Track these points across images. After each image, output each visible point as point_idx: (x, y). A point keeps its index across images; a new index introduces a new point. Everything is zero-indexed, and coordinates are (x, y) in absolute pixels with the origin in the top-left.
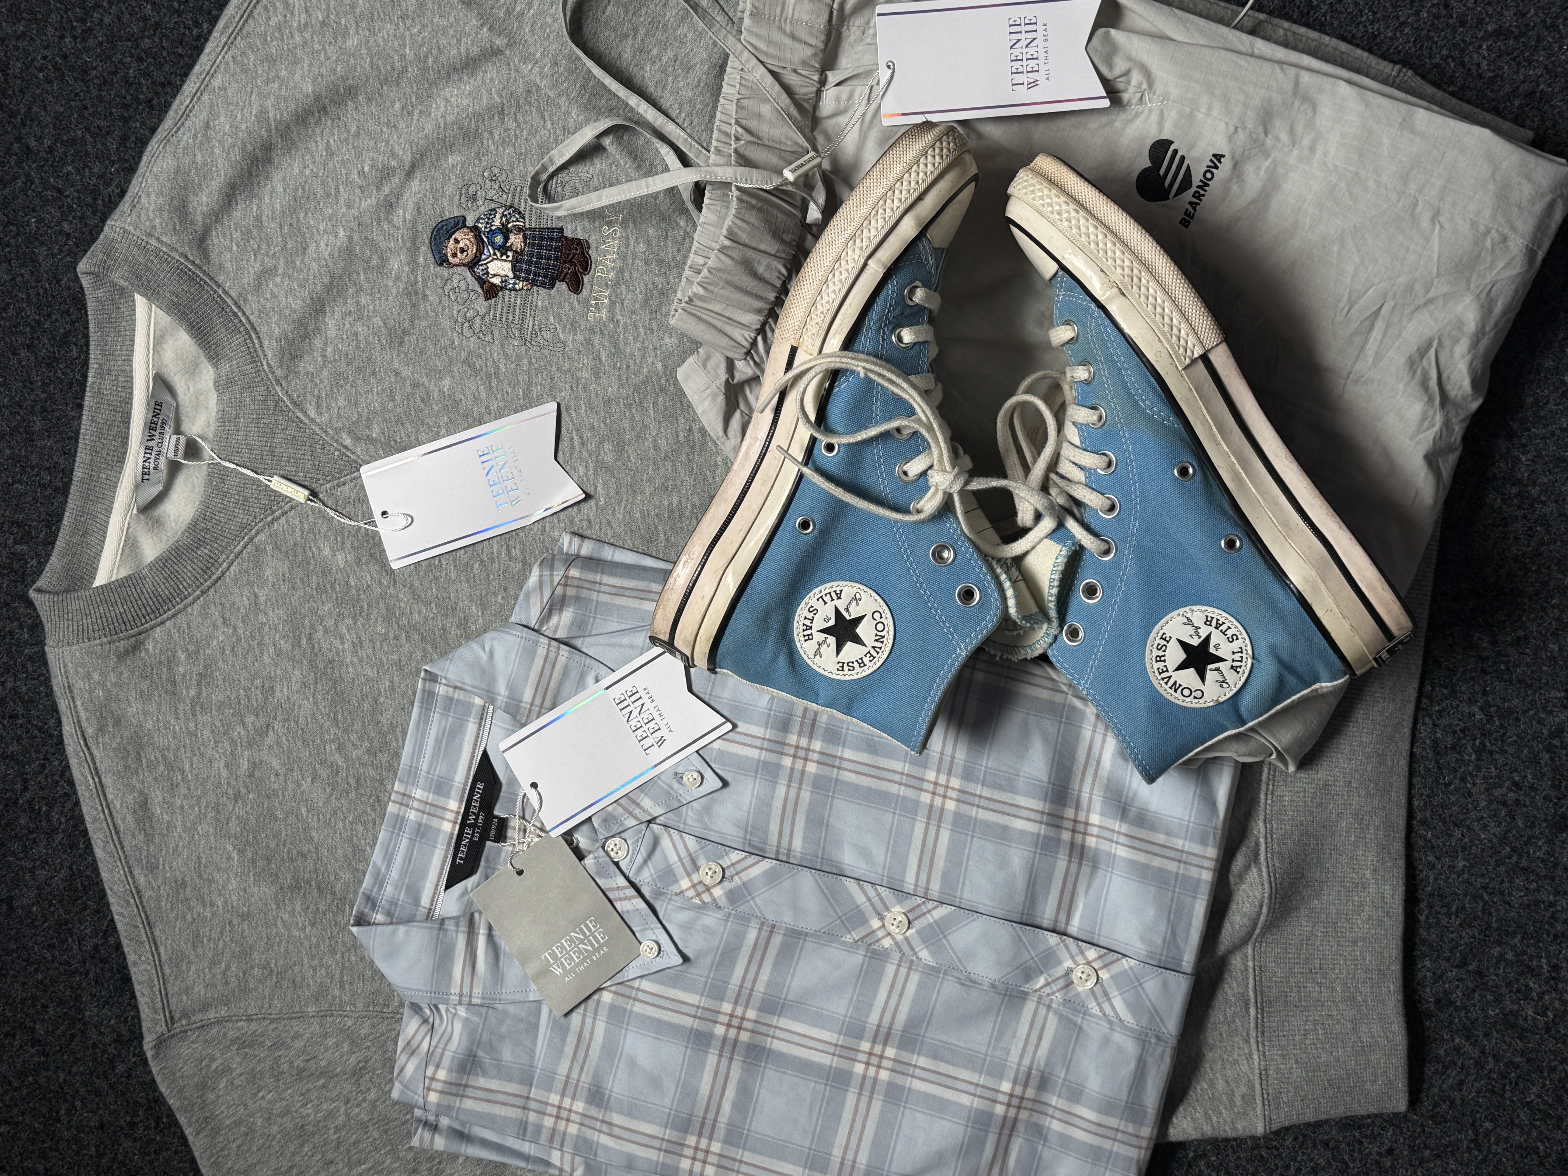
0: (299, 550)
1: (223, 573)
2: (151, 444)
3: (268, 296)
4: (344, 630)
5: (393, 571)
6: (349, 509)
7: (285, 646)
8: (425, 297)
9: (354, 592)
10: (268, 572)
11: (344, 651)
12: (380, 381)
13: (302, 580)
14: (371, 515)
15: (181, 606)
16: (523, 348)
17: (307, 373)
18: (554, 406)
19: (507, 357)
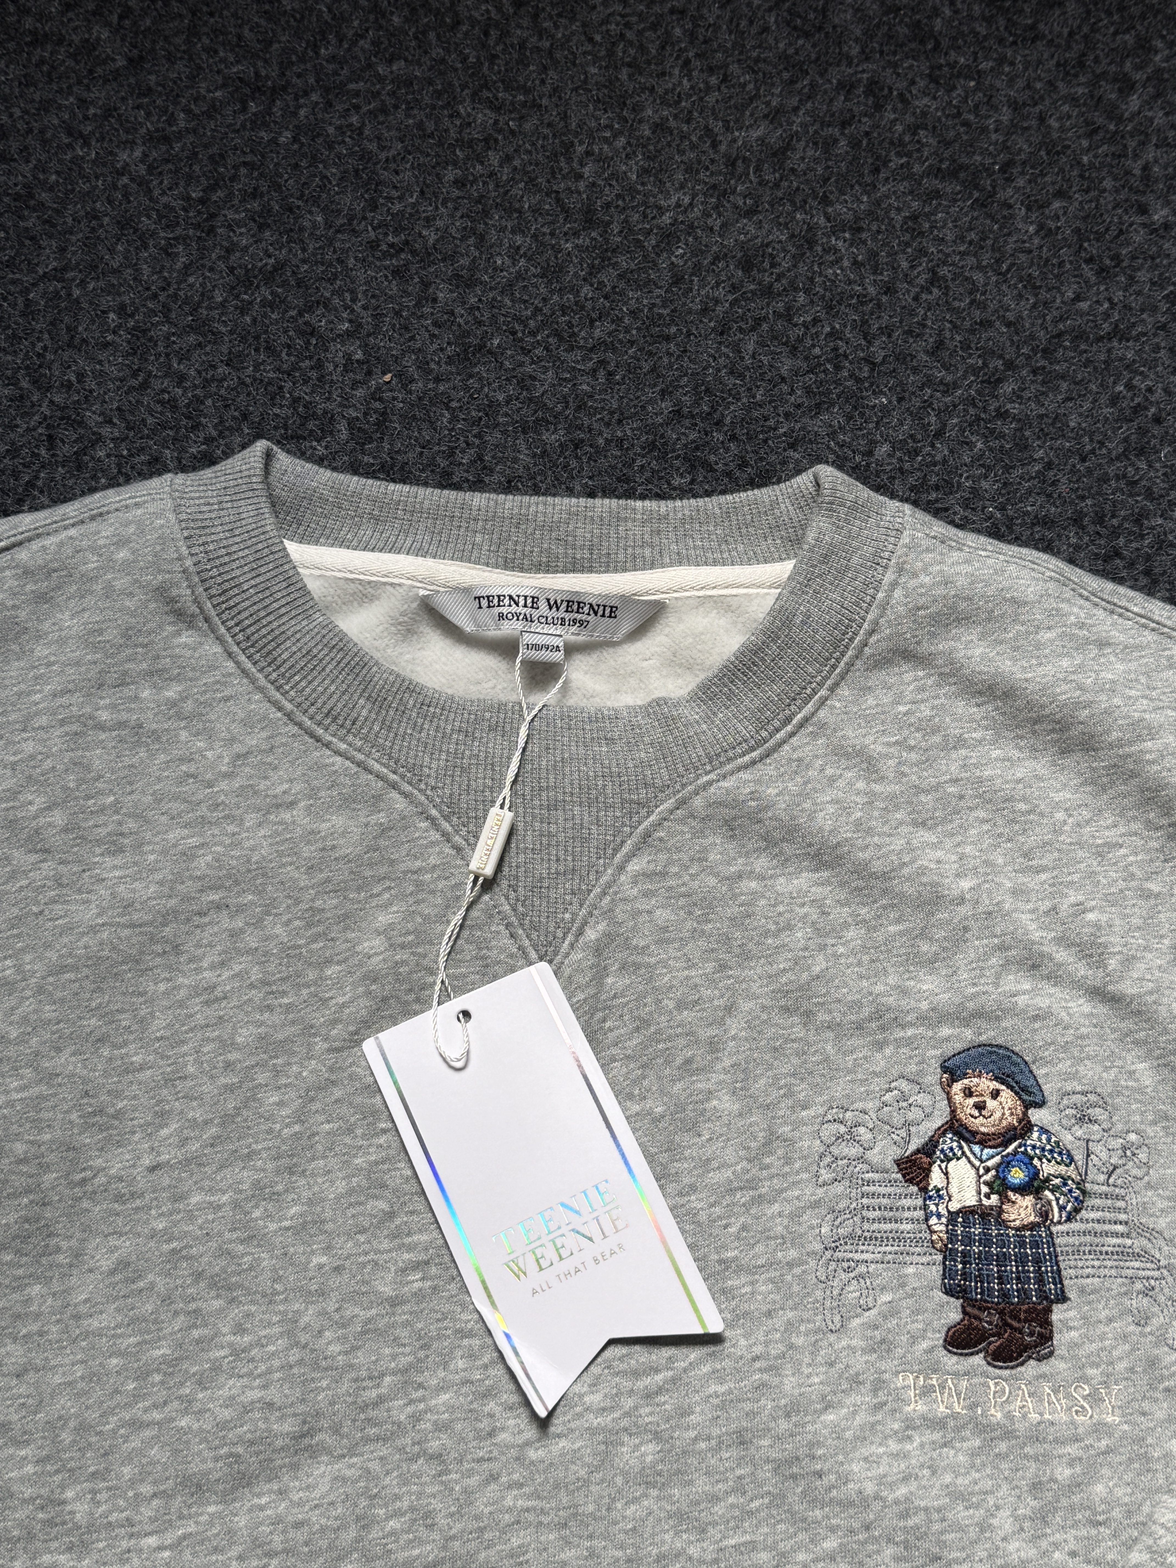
0: (383, 870)
1: (328, 745)
2: (543, 605)
4: (237, 968)
5: (359, 1043)
6: (468, 950)
7: (203, 863)
8: (880, 1046)
9: (312, 975)
10: (338, 821)
11: (198, 970)
12: (712, 982)
13: (328, 880)
14: (461, 990)
15: (262, 681)
16: (818, 1247)
17: (705, 850)
18: (715, 1326)
19: (795, 1216)
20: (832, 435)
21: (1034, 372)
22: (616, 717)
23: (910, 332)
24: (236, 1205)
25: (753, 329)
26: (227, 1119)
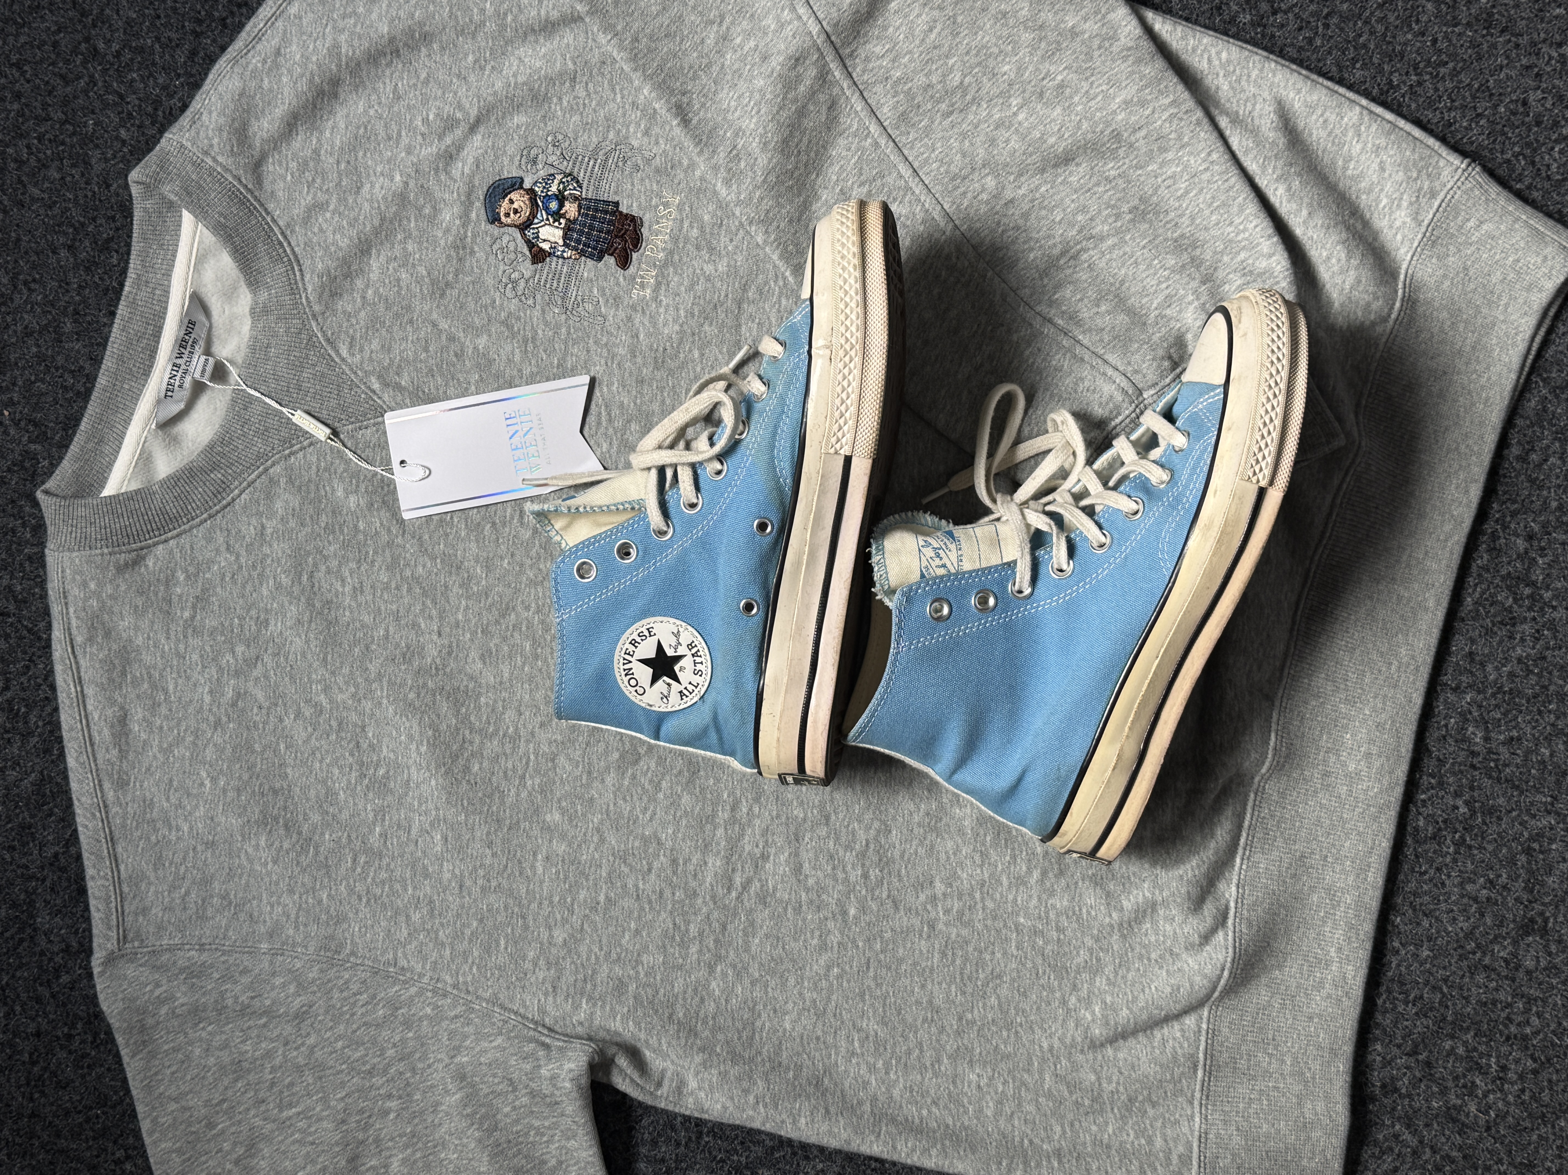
0: (313, 487)
1: (233, 500)
2: (179, 361)
3: (316, 230)
4: (347, 574)
5: (403, 521)
6: (368, 453)
7: (285, 580)
8: (472, 252)
9: (361, 537)
10: (279, 505)
11: (343, 594)
12: (416, 330)
13: (311, 517)
14: (388, 462)
15: (187, 527)
16: (564, 317)
17: (344, 312)
18: (586, 379)
19: (546, 324)
20: (106, 160)
21: (94, 26)
22: (254, 339)
23: (50, 93)
24: (468, 598)
25: (25, 186)
26: (425, 594)
